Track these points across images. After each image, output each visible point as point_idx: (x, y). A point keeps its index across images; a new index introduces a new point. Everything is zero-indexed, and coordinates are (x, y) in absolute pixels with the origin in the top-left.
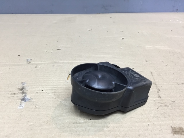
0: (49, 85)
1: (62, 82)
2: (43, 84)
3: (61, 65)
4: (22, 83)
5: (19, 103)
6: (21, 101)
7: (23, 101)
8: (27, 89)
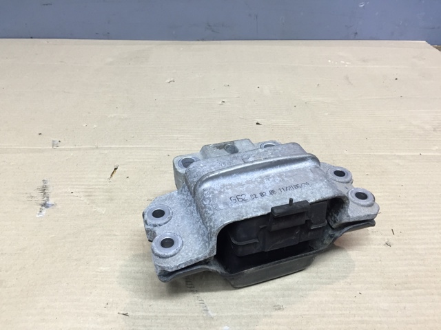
0: (83, 185)
1: (103, 180)
2: (74, 183)
3: (106, 152)
4: (44, 181)
5: (39, 210)
6: (40, 207)
7: (43, 208)
8: (50, 190)
